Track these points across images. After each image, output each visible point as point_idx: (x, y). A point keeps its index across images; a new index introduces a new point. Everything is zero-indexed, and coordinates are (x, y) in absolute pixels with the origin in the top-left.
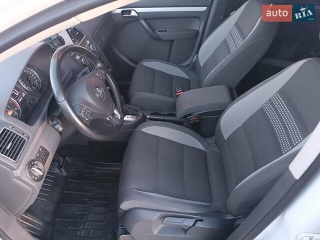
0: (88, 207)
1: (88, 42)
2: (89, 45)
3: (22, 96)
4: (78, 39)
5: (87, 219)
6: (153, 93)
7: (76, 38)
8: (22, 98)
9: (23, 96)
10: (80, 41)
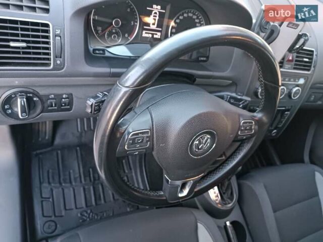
0: (81, 181)
1: (302, 81)
2: (298, 86)
3: (153, 34)
4: (296, 65)
5: (66, 187)
6: (275, 211)
7: (296, 61)
8: (150, 35)
9: (155, 36)
10: (295, 69)
